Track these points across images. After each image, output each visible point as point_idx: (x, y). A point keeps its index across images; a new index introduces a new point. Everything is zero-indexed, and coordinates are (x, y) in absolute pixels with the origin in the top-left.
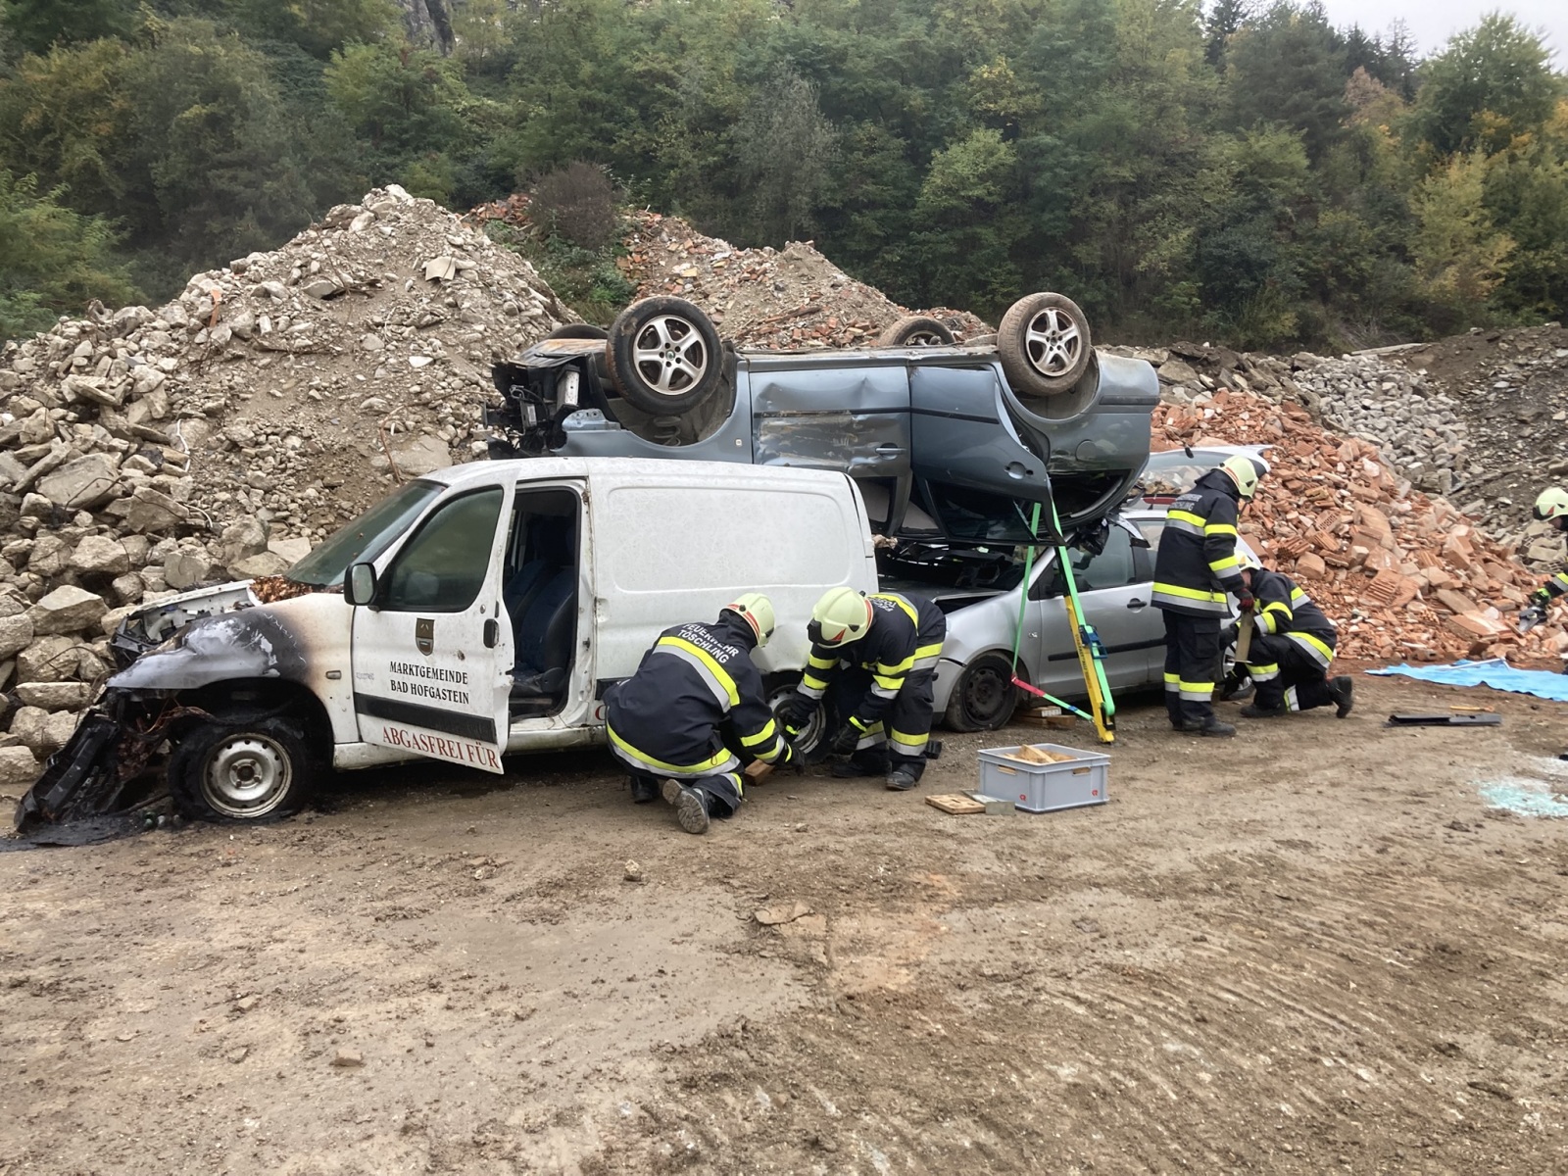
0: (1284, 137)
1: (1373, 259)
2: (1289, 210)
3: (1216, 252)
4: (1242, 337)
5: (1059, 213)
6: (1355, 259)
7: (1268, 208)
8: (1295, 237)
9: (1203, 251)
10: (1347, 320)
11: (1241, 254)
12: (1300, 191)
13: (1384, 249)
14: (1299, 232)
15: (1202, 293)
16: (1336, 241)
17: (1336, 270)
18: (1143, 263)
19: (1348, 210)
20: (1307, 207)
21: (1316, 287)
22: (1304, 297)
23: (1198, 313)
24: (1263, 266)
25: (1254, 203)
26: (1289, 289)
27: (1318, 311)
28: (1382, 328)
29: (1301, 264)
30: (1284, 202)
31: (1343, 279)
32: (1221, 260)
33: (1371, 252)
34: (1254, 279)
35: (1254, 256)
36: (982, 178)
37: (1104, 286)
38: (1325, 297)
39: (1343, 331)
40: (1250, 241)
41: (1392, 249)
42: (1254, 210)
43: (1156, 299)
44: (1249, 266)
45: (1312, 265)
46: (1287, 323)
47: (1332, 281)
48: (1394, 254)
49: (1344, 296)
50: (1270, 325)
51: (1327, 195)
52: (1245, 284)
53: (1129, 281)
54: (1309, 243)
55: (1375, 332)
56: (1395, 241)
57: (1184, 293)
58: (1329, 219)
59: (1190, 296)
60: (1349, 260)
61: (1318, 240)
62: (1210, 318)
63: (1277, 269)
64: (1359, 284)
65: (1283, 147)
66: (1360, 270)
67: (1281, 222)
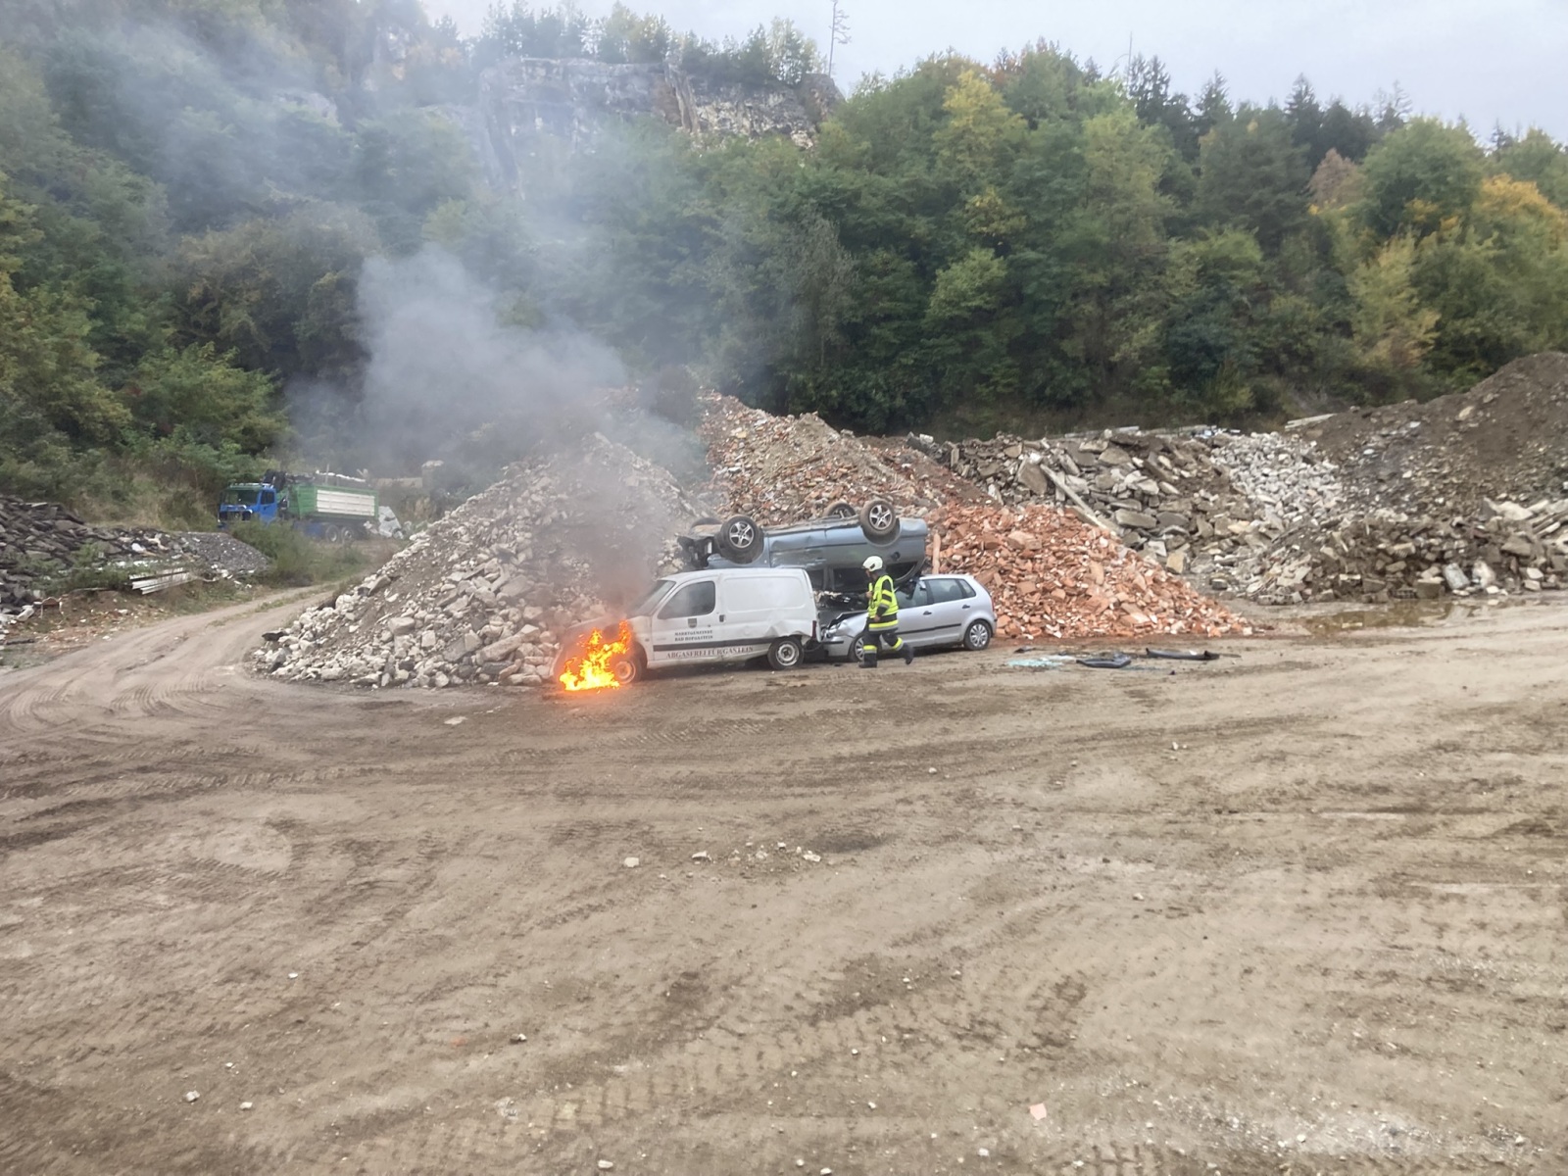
0: (1239, 236)
1: (1320, 336)
2: (1245, 299)
3: (1182, 340)
4: (1206, 411)
5: (1047, 314)
6: (1303, 337)
7: (1228, 298)
8: (1251, 322)
9: (1172, 338)
10: (1300, 390)
11: (1201, 340)
12: (1258, 280)
13: (1330, 326)
14: (1254, 316)
15: (1172, 376)
16: (1286, 323)
17: (1287, 348)
18: (1117, 355)
19: (1299, 292)
20: (1262, 293)
21: (1271, 363)
22: (1262, 372)
23: (1168, 392)
24: (1222, 349)
25: (1216, 294)
26: (1244, 366)
27: (1274, 383)
28: (1329, 394)
29: (1256, 345)
30: (1242, 292)
31: (1293, 354)
32: (1186, 346)
33: (1318, 330)
34: (1214, 361)
35: (1212, 342)
36: (980, 290)
37: (1088, 374)
38: (1280, 370)
39: (1297, 398)
40: (1209, 329)
41: (1338, 324)
42: (1216, 300)
43: (1133, 382)
44: (1209, 350)
45: (1265, 344)
46: (1244, 397)
47: (1284, 357)
48: (1338, 330)
49: (1296, 369)
50: (1229, 399)
51: (1280, 280)
52: (1206, 366)
53: (1111, 368)
54: (1263, 326)
55: (1324, 398)
56: (1340, 318)
57: (1157, 374)
58: (1283, 304)
59: (1162, 378)
60: (1297, 338)
61: (1269, 323)
62: (1179, 396)
63: (1234, 351)
64: (1308, 358)
65: (1239, 244)
66: (1308, 346)
67: (1238, 310)
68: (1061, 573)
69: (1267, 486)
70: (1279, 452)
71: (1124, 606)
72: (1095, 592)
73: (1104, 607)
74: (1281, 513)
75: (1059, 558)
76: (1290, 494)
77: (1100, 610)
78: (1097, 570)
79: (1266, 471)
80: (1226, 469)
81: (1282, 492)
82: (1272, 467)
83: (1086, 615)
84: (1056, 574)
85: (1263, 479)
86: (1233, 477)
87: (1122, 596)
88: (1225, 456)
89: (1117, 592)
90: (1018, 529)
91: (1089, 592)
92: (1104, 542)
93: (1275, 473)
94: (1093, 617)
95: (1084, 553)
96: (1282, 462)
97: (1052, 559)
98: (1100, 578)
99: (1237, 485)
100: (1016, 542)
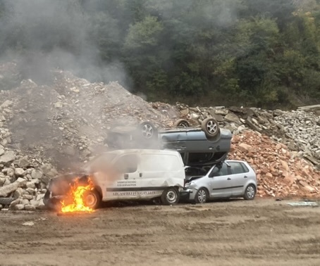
0: (268, 21)
1: (306, 69)
2: (272, 50)
3: (245, 67)
4: (256, 101)
5: (181, 50)
6: (299, 69)
7: (264, 49)
8: (275, 60)
9: (240, 66)
10: (297, 94)
11: (254, 68)
12: (276, 42)
13: (309, 65)
14: (276, 58)
15: (239, 83)
16: (291, 62)
17: (291, 74)
18: (216, 72)
19: (295, 49)
20: (279, 49)
21: (284, 80)
22: (280, 84)
23: (238, 90)
24: (263, 72)
25: (259, 47)
26: (273, 81)
27: (285, 90)
28: (311, 97)
29: (278, 72)
30: (270, 46)
31: (294, 77)
32: (247, 69)
33: (304, 67)
34: (259, 78)
35: (259, 69)
36: (150, 36)
37: (201, 80)
38: (288, 84)
39: (296, 98)
40: (257, 63)
41: (313, 65)
42: (259, 50)
43: (221, 85)
44: (257, 72)
45: (282, 72)
46: (273, 95)
47: (290, 78)
48: (313, 67)
49: (295, 84)
50: (267, 96)
51: (286, 43)
52: (256, 79)
53: (211, 78)
54: (281, 63)
55: (308, 98)
56: (313, 62)
57: (233, 82)
58: (288, 53)
59: (235, 84)
60: (296, 70)
61: (284, 62)
62: (243, 93)
63: (268, 74)
64: (300, 79)
65: (268, 25)
66: (301, 74)
67: (269, 54)
68: (268, 164)
69: (302, 135)
70: (306, 120)
71: (301, 182)
72: (286, 175)
73: (292, 182)
74: (310, 148)
75: (265, 157)
76: (313, 139)
77: (290, 184)
78: (285, 164)
79: (301, 128)
80: (283, 126)
81: (309, 139)
82: (303, 127)
83: (284, 186)
84: (266, 165)
85: (300, 132)
86: (286, 131)
87: (299, 177)
88: (281, 120)
89: (296, 175)
90: (242, 142)
91: (284, 175)
92: (284, 151)
93: (305, 129)
94: (288, 187)
95: (276, 156)
96: (307, 124)
97: (262, 158)
98: (288, 168)
99: (288, 134)
100: (243, 148)
